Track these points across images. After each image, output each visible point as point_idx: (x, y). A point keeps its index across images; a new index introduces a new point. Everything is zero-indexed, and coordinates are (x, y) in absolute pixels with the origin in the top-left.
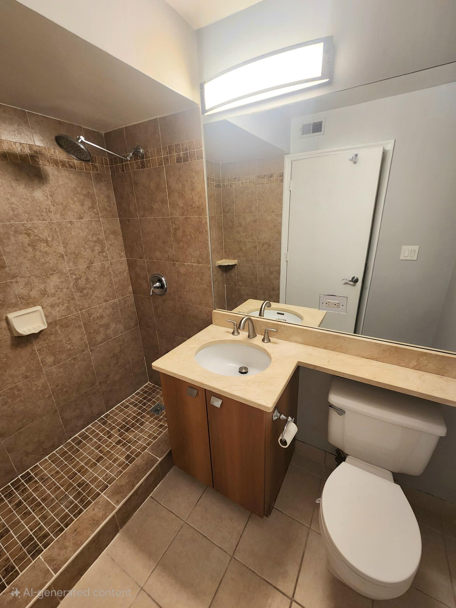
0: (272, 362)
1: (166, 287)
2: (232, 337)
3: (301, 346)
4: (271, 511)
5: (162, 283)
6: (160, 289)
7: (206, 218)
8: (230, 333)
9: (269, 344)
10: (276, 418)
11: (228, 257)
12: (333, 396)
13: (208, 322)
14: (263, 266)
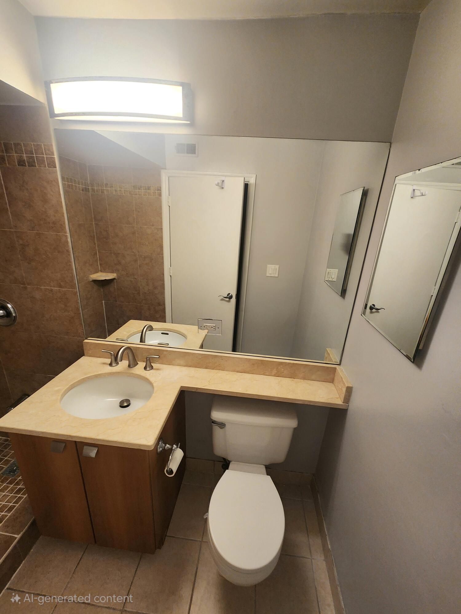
0: (154, 392)
1: (14, 315)
2: (109, 369)
3: (184, 369)
4: (164, 541)
5: (7, 311)
6: (5, 318)
7: (66, 237)
8: (107, 364)
9: (151, 371)
10: (161, 449)
11: (105, 270)
12: (215, 412)
13: (78, 353)
14: (147, 281)
